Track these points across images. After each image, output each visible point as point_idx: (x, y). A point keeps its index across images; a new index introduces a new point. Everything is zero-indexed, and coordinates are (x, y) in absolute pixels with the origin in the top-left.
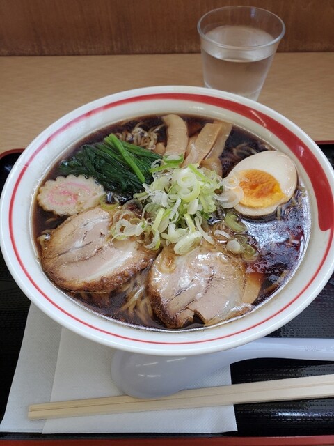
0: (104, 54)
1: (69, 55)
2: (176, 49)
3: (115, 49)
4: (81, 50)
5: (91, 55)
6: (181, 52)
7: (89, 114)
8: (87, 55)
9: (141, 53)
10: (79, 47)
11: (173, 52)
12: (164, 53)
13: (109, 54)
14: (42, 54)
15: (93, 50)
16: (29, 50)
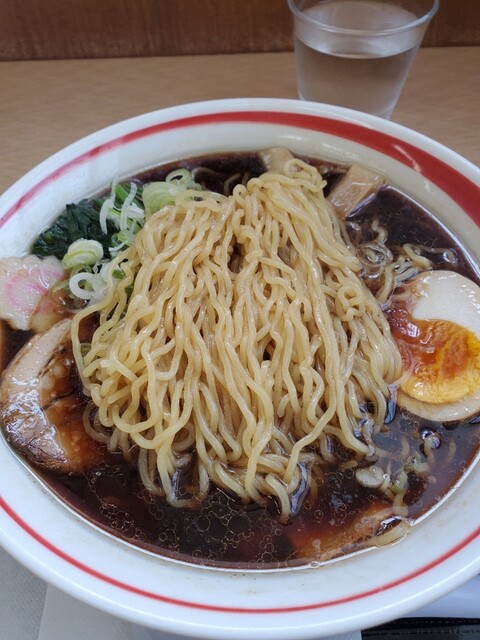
0: (134, 55)
1: (77, 57)
2: (251, 44)
3: (152, 47)
4: (97, 50)
5: (114, 57)
6: (260, 51)
7: (95, 152)
8: (106, 57)
9: (194, 53)
10: (93, 44)
11: (246, 51)
12: (231, 53)
13: (142, 55)
14: (34, 57)
15: (116, 48)
16: (13, 50)
